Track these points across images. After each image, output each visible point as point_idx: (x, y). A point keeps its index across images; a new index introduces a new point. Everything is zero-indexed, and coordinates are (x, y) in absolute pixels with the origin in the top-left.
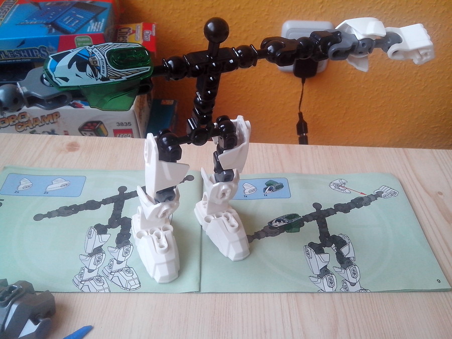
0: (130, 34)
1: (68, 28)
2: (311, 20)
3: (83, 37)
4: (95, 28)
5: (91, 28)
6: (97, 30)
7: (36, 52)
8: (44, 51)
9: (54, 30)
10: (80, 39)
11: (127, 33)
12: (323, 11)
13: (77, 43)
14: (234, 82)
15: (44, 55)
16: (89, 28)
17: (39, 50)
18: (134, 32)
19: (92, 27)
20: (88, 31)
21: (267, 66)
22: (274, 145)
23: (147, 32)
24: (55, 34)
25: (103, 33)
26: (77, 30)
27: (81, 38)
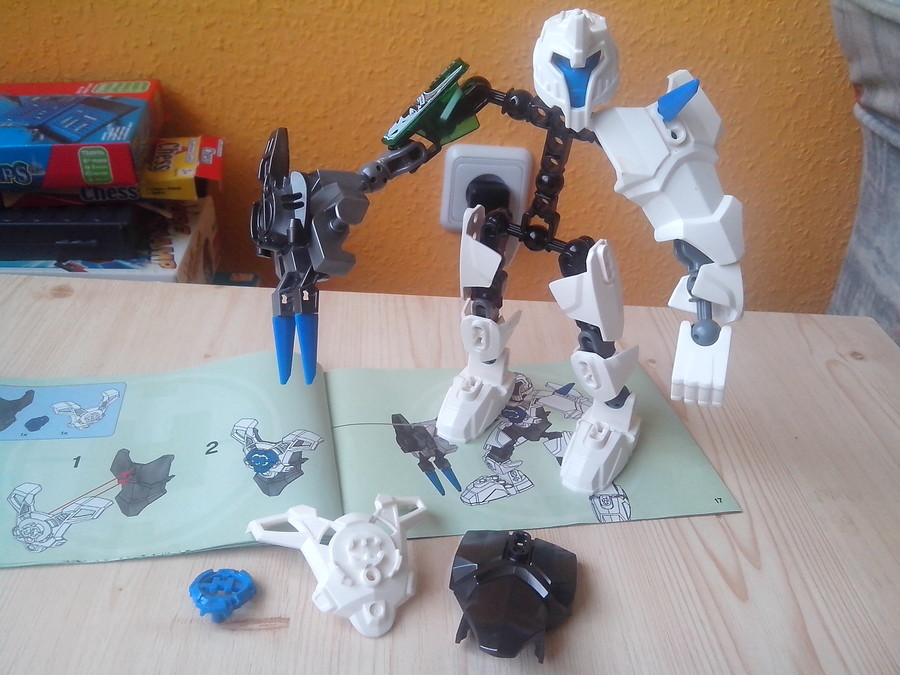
0: (178, 153)
1: (68, 134)
2: (495, 144)
3: (93, 149)
4: (115, 135)
5: (107, 135)
6: (119, 139)
7: (7, 173)
8: (21, 171)
9: (42, 137)
10: (87, 153)
11: (172, 151)
12: (512, 129)
13: (82, 159)
14: (365, 249)
15: (22, 178)
16: (105, 134)
17: (13, 170)
18: (185, 149)
19: (111, 134)
20: (103, 138)
21: (422, 221)
22: (399, 297)
23: (208, 150)
24: (43, 142)
25: (128, 142)
26: (83, 138)
27: (90, 150)
